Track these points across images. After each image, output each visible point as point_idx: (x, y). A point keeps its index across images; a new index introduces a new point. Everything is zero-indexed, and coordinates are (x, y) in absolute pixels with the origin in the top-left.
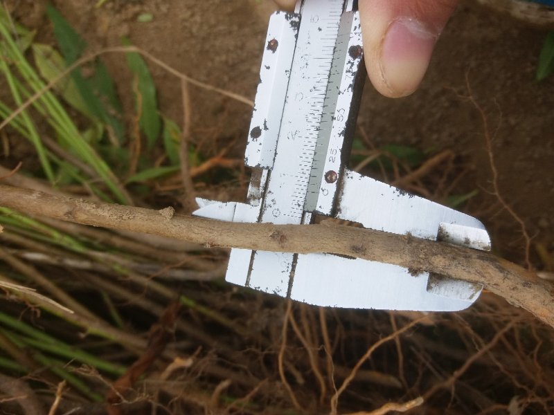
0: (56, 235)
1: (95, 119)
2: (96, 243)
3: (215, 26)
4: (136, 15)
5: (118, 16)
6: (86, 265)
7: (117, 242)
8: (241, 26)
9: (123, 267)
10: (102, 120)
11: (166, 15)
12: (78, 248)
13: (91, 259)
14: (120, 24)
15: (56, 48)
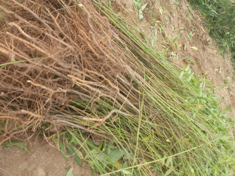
0: (78, 121)
1: (71, 145)
2: (72, 120)
3: (52, 165)
4: (66, 166)
5: (70, 165)
6: (73, 116)
7: (69, 120)
8: (46, 166)
9: (68, 116)
10: (69, 145)
11: (61, 166)
12: (75, 119)
13: (73, 117)
14: (69, 163)
15: (80, 158)
